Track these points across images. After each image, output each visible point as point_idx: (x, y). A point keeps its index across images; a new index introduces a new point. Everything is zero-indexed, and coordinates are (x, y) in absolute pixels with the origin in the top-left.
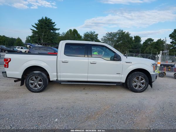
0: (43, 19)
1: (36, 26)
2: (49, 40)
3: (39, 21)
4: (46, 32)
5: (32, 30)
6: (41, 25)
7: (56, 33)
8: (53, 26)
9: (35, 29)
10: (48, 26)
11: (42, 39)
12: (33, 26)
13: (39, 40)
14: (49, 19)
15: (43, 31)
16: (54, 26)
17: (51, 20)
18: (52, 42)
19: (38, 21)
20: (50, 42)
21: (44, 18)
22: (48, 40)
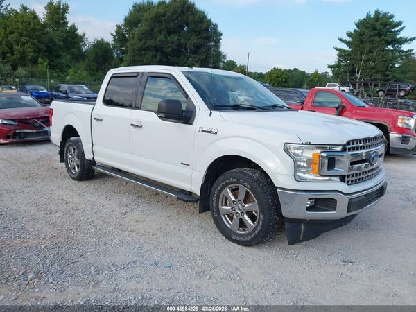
0: (368, 16)
1: (349, 39)
2: (377, 72)
3: (359, 25)
4: (372, 52)
5: (336, 49)
6: (360, 35)
7: (403, 51)
8: (395, 31)
9: (345, 47)
10: (379, 35)
11: (358, 71)
12: (341, 40)
13: (353, 72)
14: (385, 15)
15: (364, 48)
16: (398, 31)
17: (392, 16)
18: (387, 75)
19: (356, 25)
20: (379, 76)
21: (372, 15)
22: (374, 71)
